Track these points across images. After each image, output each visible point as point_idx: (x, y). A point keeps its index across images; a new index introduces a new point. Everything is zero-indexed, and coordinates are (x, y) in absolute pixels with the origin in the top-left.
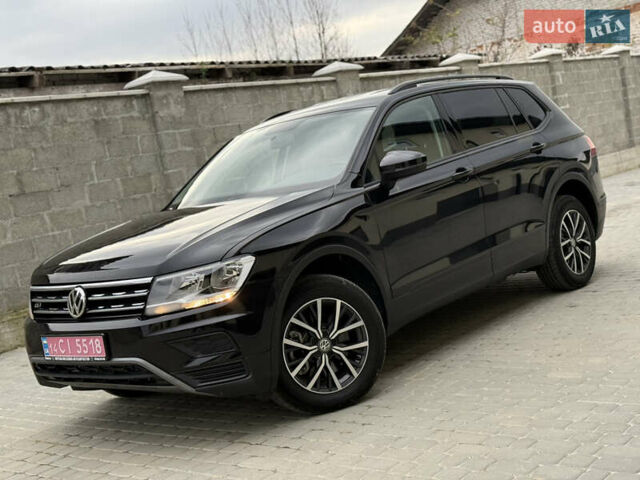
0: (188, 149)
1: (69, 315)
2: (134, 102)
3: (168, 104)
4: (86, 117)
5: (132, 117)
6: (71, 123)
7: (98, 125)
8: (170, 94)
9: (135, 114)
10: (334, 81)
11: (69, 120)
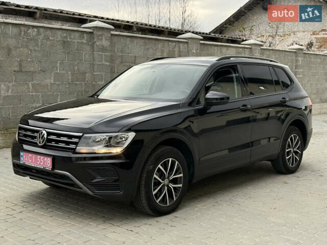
0: (108, 64)
1: (36, 143)
2: (85, 35)
3: (102, 39)
4: (59, 38)
5: (82, 42)
6: (51, 40)
7: (65, 43)
8: (104, 34)
9: (84, 41)
10: (187, 42)
11: (51, 38)
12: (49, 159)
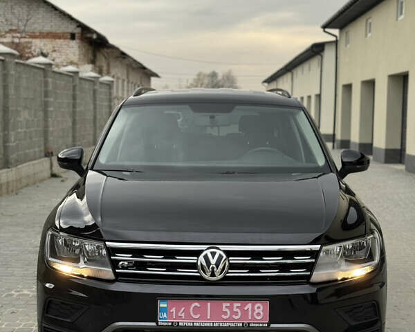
12: (258, 305)
